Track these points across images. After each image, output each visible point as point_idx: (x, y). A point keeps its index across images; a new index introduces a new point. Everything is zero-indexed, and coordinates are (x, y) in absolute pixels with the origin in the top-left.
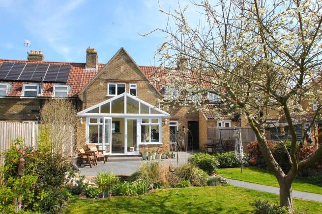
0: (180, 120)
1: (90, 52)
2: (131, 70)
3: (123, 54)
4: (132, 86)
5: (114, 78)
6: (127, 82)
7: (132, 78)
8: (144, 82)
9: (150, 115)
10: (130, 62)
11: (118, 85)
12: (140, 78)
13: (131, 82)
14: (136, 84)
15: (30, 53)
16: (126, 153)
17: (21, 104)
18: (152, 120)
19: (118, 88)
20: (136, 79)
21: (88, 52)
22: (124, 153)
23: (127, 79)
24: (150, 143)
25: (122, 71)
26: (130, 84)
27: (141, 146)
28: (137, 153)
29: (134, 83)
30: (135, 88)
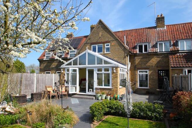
0: (150, 68)
1: (92, 27)
2: (106, 34)
3: (101, 24)
4: (107, 45)
5: (95, 42)
6: (104, 43)
7: (107, 40)
8: (115, 41)
9: (103, 65)
10: (105, 28)
11: (98, 46)
12: (112, 39)
13: (106, 43)
14: (109, 44)
15: (67, 34)
16: (87, 93)
17: (56, 62)
18: (105, 69)
19: (98, 48)
20: (109, 40)
21: (91, 28)
22: (86, 93)
23: (103, 41)
24: (103, 87)
25: (100, 36)
26: (106, 44)
27: (96, 89)
28: (94, 94)
29: (108, 43)
30: (109, 46)
